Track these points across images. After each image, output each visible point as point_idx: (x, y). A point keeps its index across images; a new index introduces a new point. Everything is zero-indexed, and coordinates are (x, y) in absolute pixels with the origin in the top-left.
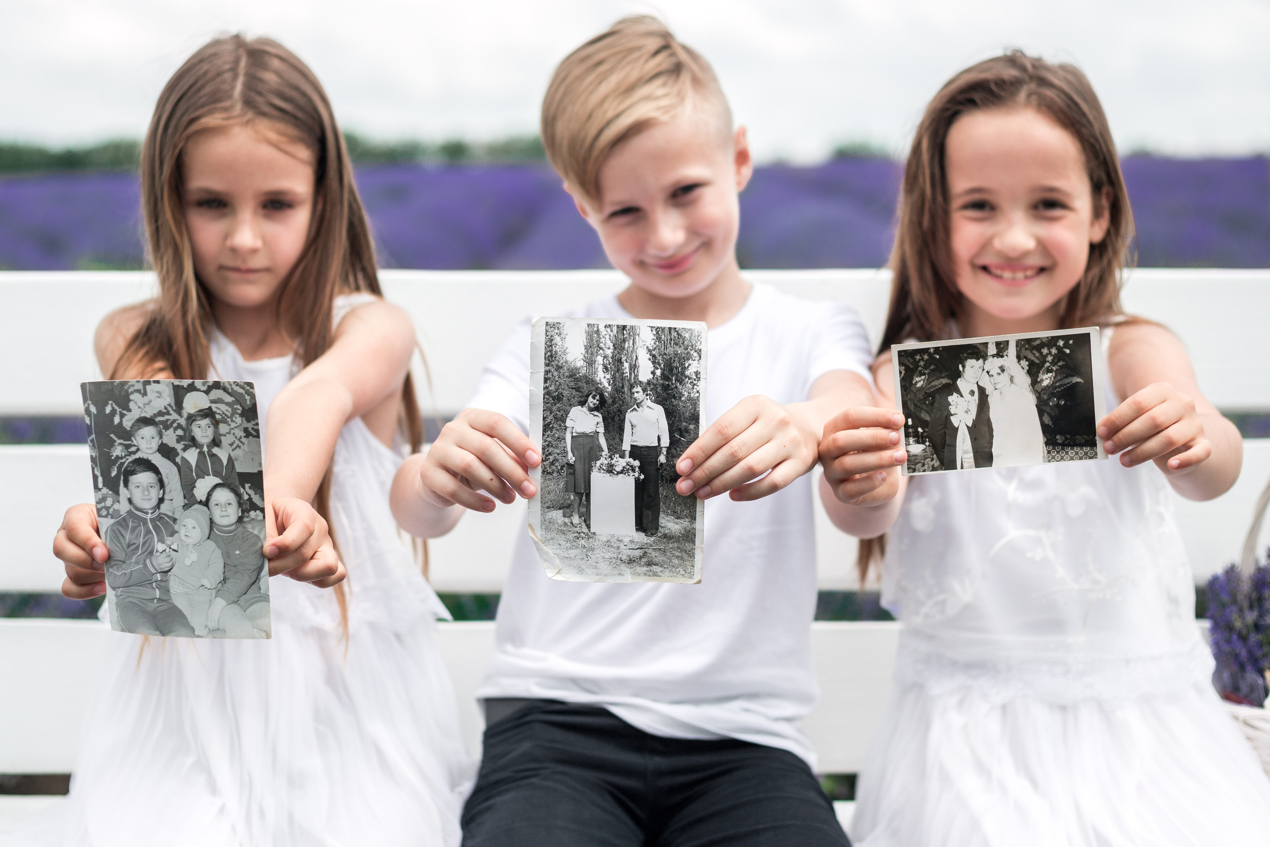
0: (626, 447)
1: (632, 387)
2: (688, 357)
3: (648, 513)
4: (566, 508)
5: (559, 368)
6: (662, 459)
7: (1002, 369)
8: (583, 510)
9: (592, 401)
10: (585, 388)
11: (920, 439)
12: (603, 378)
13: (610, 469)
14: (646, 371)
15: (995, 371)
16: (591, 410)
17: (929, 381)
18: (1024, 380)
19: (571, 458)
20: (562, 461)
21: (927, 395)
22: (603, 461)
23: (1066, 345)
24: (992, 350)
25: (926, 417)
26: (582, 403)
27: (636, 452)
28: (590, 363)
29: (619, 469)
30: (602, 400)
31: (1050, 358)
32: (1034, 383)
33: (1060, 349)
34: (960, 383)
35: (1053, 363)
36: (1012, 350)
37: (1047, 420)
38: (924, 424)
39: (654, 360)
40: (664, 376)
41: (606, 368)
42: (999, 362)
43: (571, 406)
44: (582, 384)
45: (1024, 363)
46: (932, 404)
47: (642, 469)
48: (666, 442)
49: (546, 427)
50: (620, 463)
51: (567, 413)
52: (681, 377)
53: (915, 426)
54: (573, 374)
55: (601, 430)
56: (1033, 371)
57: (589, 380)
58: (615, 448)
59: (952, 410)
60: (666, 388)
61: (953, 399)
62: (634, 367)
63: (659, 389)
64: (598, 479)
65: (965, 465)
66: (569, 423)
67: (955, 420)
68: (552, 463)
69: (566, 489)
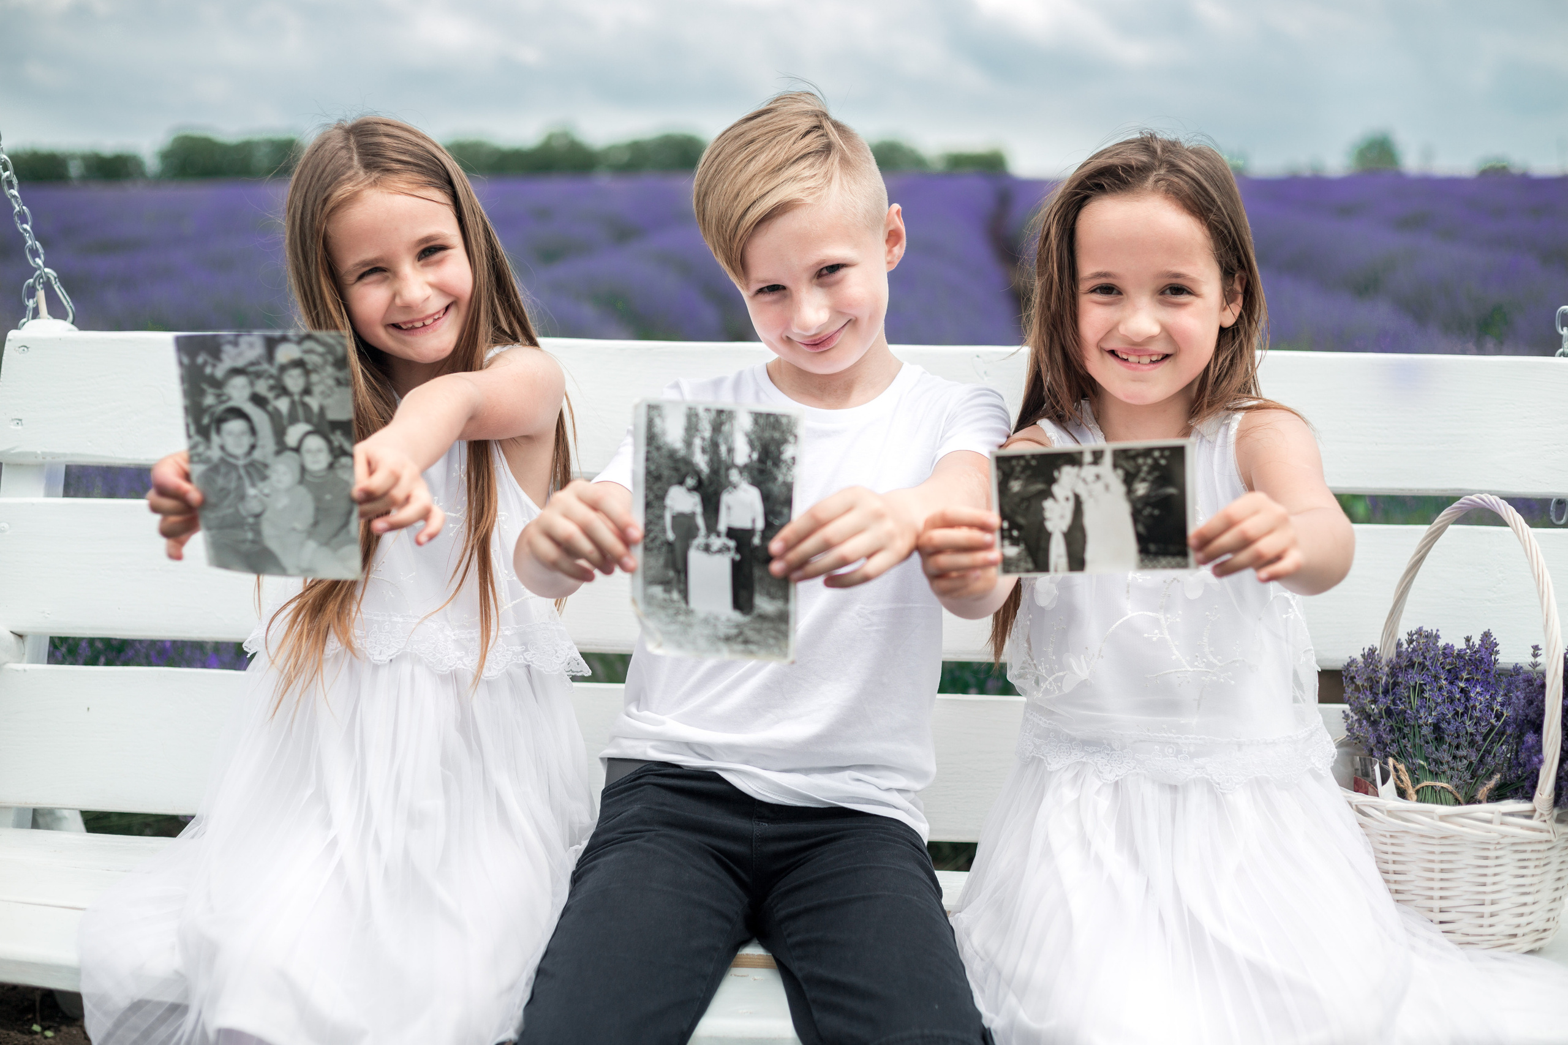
0: (722, 527)
1: (728, 468)
2: (785, 441)
3: (743, 594)
4: (666, 584)
5: (658, 448)
6: (756, 541)
7: (1098, 477)
8: (682, 586)
9: (690, 482)
10: (684, 469)
11: (1015, 542)
12: (701, 461)
13: (707, 548)
14: (743, 453)
15: (1090, 478)
16: (690, 490)
17: (1025, 486)
18: (1119, 488)
19: (670, 536)
20: (661, 538)
21: (1023, 499)
22: (700, 540)
23: (1162, 456)
24: (1088, 458)
25: (1021, 520)
26: (681, 483)
27: (732, 533)
28: (689, 444)
29: (715, 548)
30: (700, 482)
31: (1145, 469)
32: (1130, 491)
33: (1156, 460)
34: (1056, 489)
35: (1149, 473)
36: (1108, 459)
37: (1141, 529)
38: (1019, 528)
39: (751, 444)
40: (761, 460)
41: (704, 451)
42: (1094, 470)
43: (670, 484)
44: (681, 465)
45: (1120, 472)
46: (1028, 508)
47: (738, 550)
48: (760, 524)
49: (648, 505)
50: (717, 543)
51: (665, 492)
52: (777, 462)
53: (1010, 529)
54: (672, 454)
55: (699, 510)
56: (1129, 480)
57: (687, 462)
58: (712, 528)
59: (1047, 514)
60: (762, 472)
61: (1048, 504)
62: (730, 451)
63: (755, 473)
64: (696, 558)
65: (1059, 569)
66: (668, 501)
67: (1049, 525)
68: (653, 540)
69: (666, 566)
